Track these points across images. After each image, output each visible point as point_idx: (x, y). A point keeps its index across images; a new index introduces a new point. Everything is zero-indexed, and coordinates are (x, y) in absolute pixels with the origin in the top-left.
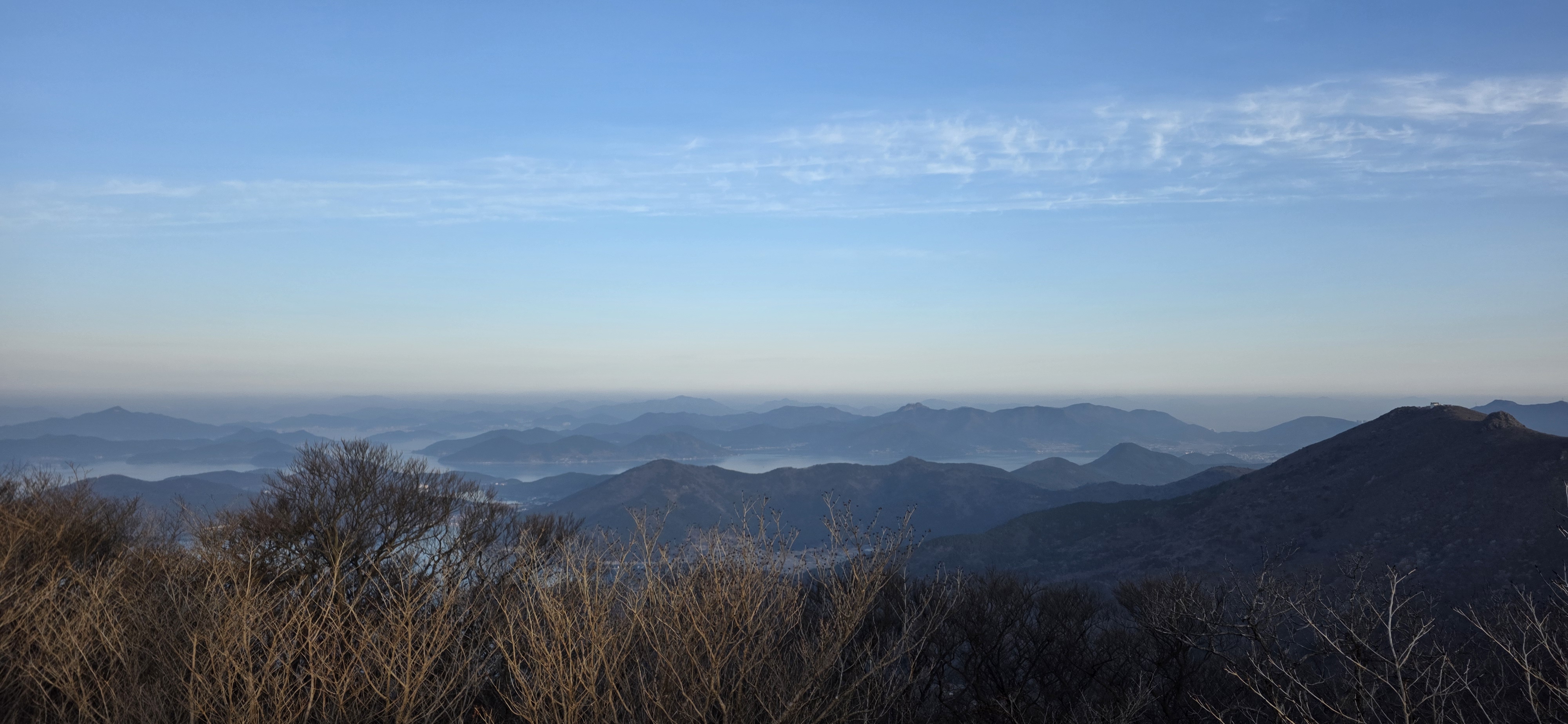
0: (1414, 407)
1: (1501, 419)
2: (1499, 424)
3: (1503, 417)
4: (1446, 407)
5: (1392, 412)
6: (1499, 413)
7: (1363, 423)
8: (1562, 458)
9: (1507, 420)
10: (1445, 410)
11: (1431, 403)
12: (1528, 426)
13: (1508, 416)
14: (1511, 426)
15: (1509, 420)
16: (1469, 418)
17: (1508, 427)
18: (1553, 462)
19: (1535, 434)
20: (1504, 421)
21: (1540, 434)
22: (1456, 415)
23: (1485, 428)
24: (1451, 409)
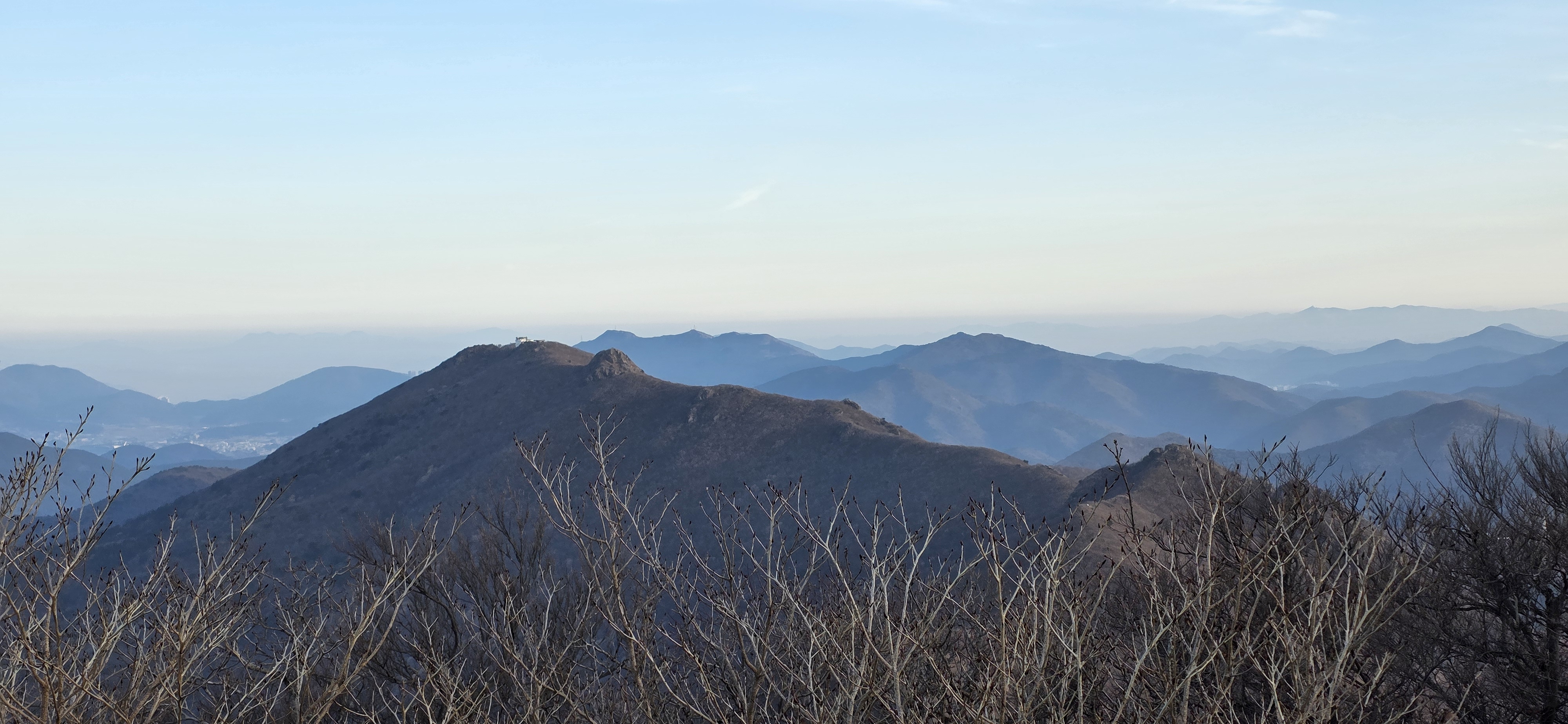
0: (491, 345)
1: (612, 362)
2: (610, 370)
3: (614, 358)
4: (537, 344)
5: (459, 354)
6: (609, 351)
7: (417, 375)
8: (691, 419)
9: (620, 362)
10: (536, 350)
11: (518, 339)
12: (647, 372)
13: (622, 355)
14: (626, 372)
15: (623, 363)
16: (570, 361)
17: (621, 374)
18: (679, 427)
19: (656, 383)
20: (617, 365)
21: (663, 382)
22: (551, 356)
23: (591, 377)
24: (545, 347)
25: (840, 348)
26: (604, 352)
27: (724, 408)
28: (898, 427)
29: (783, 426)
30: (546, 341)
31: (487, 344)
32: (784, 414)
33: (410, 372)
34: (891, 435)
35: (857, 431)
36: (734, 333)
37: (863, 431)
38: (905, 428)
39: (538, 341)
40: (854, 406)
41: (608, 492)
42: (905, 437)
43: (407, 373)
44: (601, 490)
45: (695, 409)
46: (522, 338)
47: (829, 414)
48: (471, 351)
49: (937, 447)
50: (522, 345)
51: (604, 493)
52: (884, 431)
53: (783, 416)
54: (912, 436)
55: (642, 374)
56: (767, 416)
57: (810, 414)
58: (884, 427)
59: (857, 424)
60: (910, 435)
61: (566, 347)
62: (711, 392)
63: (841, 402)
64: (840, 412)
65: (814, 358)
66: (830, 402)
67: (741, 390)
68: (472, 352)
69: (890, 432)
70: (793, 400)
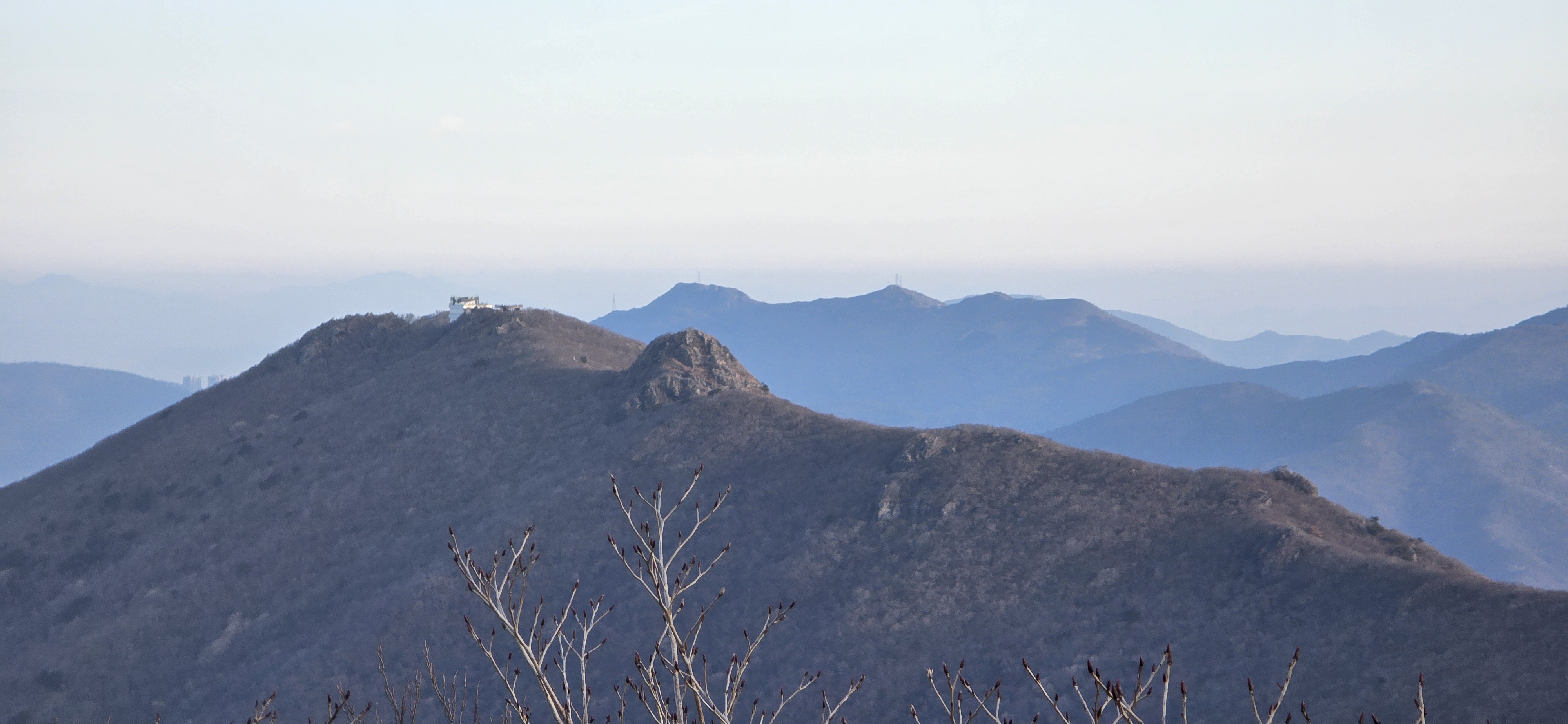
0: (389, 317)
1: (690, 364)
2: (684, 383)
3: (695, 353)
4: (504, 314)
5: (308, 338)
6: (682, 335)
7: (205, 386)
8: (884, 510)
9: (709, 365)
10: (501, 329)
11: (455, 301)
12: (779, 391)
13: (715, 347)
14: (725, 388)
15: (717, 367)
16: (584, 360)
17: (711, 394)
18: (856, 530)
19: (799, 418)
20: (701, 370)
21: (815, 418)
22: (538, 346)
23: (637, 400)
24: (523, 324)
25: (1268, 338)
26: (670, 338)
27: (967, 484)
28: (1411, 540)
29: (1118, 532)
30: (525, 307)
31: (378, 312)
32: (1121, 504)
33: (187, 380)
34: (1394, 560)
35: (1305, 550)
36: (995, 298)
37: (1321, 551)
38: (1427, 544)
39: (504, 308)
40: (1299, 485)
41: (682, 681)
42: (1430, 567)
43: (181, 382)
44: (663, 676)
45: (895, 486)
46: (466, 299)
47: (1236, 503)
48: (338, 329)
49: (1511, 594)
50: (465, 317)
51: (671, 682)
52: (1374, 550)
53: (1117, 508)
54: (1449, 565)
55: (762, 395)
56: (1077, 507)
57: (1186, 504)
58: (1375, 541)
59: (1308, 531)
60: (1441, 562)
61: (574, 324)
62: (937, 444)
63: (1266, 475)
64: (1264, 501)
65: (1197, 362)
66: (1236, 474)
67: (1011, 440)
68: (342, 333)
69: (1391, 553)
70: (1144, 467)
